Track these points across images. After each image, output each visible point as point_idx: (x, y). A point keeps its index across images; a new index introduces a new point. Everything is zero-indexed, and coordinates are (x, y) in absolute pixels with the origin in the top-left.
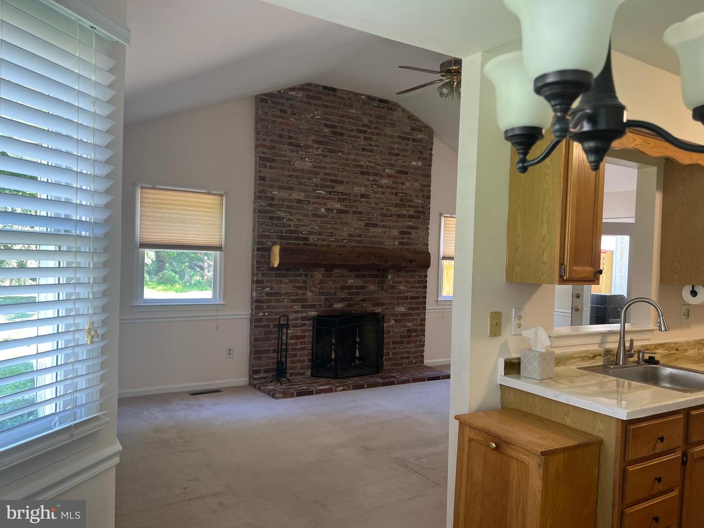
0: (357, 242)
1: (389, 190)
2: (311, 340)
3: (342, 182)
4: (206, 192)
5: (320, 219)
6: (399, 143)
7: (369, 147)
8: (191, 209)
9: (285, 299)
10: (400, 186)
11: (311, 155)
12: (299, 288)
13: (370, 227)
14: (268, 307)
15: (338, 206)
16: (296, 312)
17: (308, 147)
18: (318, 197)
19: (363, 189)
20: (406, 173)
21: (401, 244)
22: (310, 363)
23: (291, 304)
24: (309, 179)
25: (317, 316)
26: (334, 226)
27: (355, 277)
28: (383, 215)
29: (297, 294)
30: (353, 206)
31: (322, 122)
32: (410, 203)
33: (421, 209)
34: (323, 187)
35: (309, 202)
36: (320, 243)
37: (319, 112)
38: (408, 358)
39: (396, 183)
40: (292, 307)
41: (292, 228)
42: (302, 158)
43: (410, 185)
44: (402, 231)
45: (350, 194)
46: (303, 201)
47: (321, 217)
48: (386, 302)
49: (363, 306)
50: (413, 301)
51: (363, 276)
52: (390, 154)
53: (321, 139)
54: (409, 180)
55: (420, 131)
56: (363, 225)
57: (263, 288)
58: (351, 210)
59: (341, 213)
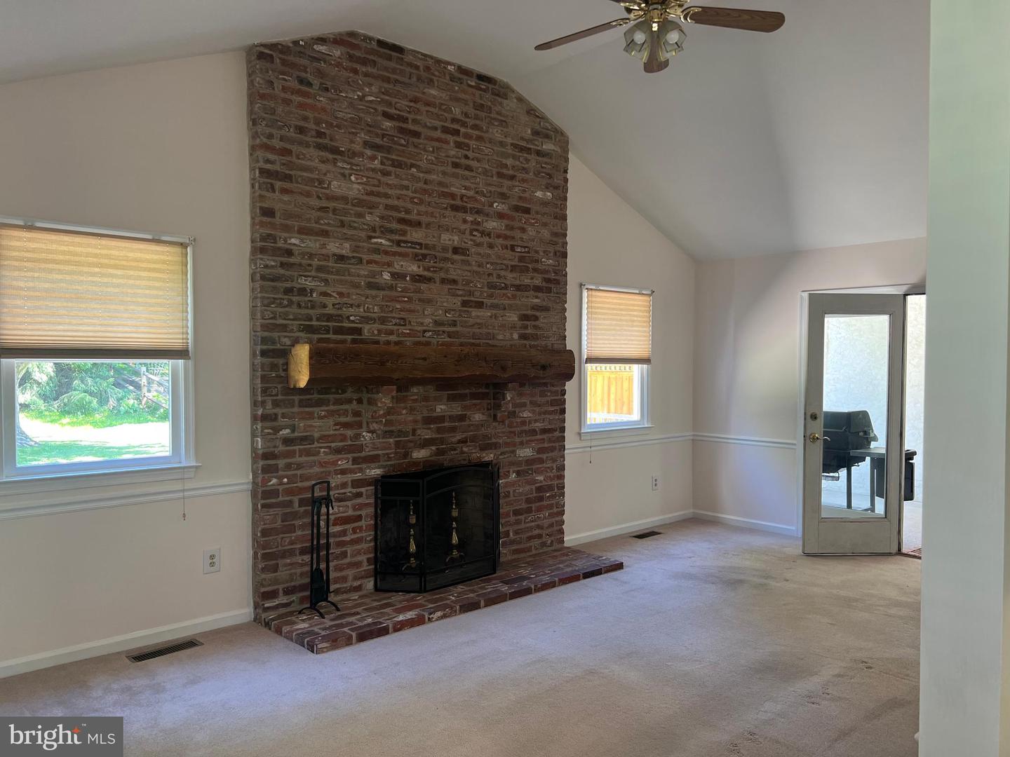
0: (450, 335)
1: (500, 241)
2: (372, 522)
3: (419, 224)
4: (150, 237)
5: (381, 293)
6: (514, 157)
7: (463, 161)
8: (119, 272)
9: (321, 448)
10: (518, 234)
11: (360, 170)
12: (346, 425)
13: (471, 307)
14: (288, 466)
15: (414, 268)
16: (343, 472)
17: (354, 154)
19: (456, 238)
20: (527, 211)
21: (523, 337)
22: (373, 567)
23: (332, 457)
24: (360, 215)
25: (382, 477)
26: (407, 306)
27: (449, 399)
28: (491, 286)
29: (344, 438)
30: (441, 269)
31: (380, 108)
32: (536, 266)
33: (552, 276)
34: (385, 231)
35: (360, 261)
36: (383, 338)
37: (373, 88)
38: (540, 536)
39: (511, 228)
40: (335, 463)
41: (330, 310)
42: (343, 175)
43: (534, 233)
44: (524, 315)
45: (434, 247)
46: (348, 258)
47: (383, 289)
48: (501, 441)
49: (462, 452)
50: (545, 436)
51: (462, 397)
52: (500, 175)
53: (378, 141)
54: (532, 225)
55: (547, 137)
56: (459, 304)
57: (276, 430)
58: (437, 277)
59: (419, 281)
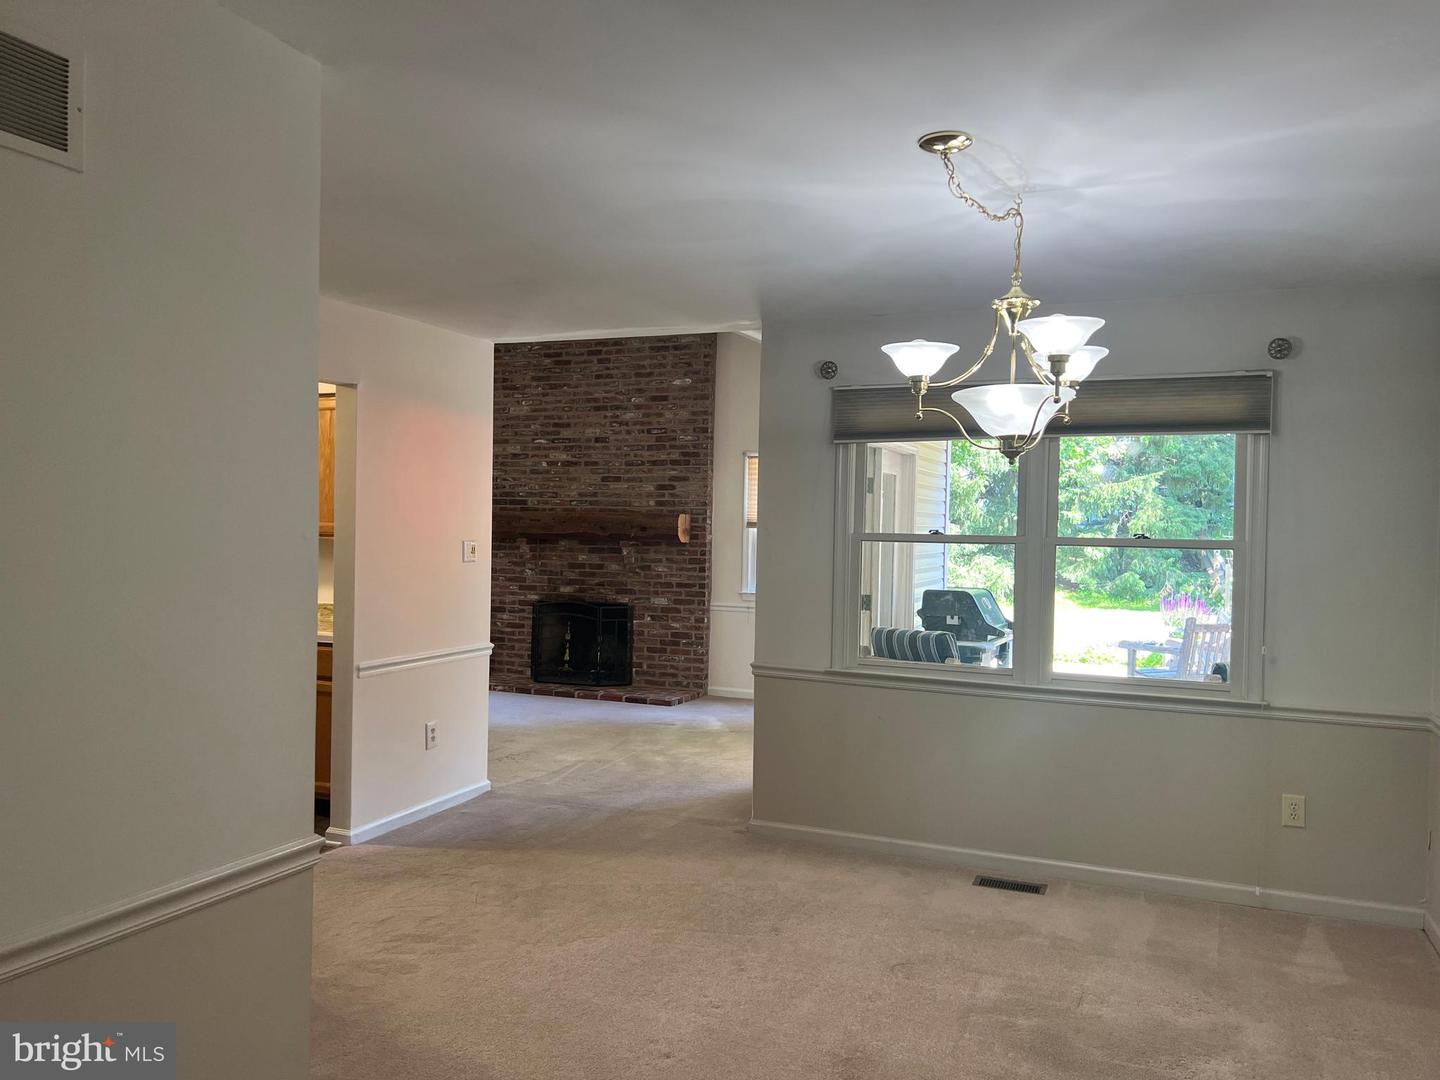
0: (591, 503)
1: (638, 427)
2: (531, 631)
3: (568, 425)
5: (540, 476)
6: (652, 358)
7: (605, 372)
10: (654, 419)
11: (529, 397)
12: (515, 563)
13: (609, 481)
15: (564, 457)
16: (513, 594)
17: (525, 387)
18: (538, 448)
19: (598, 431)
20: (665, 398)
21: (659, 503)
22: (530, 661)
23: (508, 583)
24: (526, 426)
25: (539, 601)
26: (558, 484)
27: (589, 552)
28: (628, 464)
29: (514, 572)
30: (585, 455)
32: (673, 443)
33: (692, 450)
34: (544, 434)
35: (527, 456)
36: (541, 506)
38: (674, 676)
39: (648, 415)
40: (508, 587)
41: (507, 490)
42: (518, 402)
43: (671, 416)
44: (660, 485)
45: (579, 440)
46: (520, 455)
47: (542, 473)
48: (636, 589)
49: (599, 593)
50: (682, 590)
51: (601, 551)
52: (638, 375)
53: (541, 374)
54: (671, 409)
58: (583, 460)
59: (567, 466)
